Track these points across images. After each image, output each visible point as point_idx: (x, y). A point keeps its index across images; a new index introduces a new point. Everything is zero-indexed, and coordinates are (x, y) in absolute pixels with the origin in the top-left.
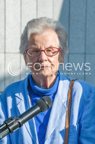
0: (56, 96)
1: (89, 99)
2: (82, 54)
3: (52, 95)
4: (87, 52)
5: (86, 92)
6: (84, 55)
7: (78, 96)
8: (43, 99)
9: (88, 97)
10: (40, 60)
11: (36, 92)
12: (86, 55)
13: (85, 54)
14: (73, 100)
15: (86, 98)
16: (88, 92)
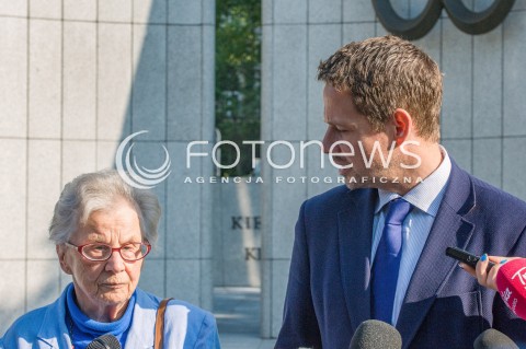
0: (129, 336)
1: (201, 341)
2: (159, 259)
3: (121, 335)
4: (170, 255)
5: (194, 326)
6: (162, 262)
7: (179, 335)
8: (100, 341)
9: (200, 336)
10: (107, 269)
11: (84, 330)
12: (168, 262)
13: (165, 259)
14: (167, 342)
15: (195, 338)
16: (198, 324)
